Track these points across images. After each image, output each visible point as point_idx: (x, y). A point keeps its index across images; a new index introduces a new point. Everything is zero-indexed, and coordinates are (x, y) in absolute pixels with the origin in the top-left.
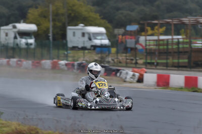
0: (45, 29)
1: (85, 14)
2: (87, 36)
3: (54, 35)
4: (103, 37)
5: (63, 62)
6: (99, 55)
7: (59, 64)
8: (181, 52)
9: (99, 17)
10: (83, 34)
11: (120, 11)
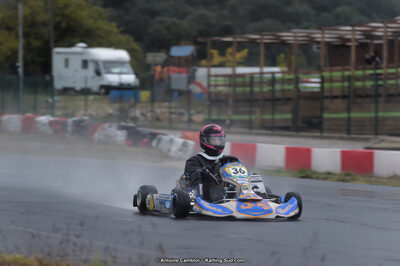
0: (9, 53)
1: (89, 22)
2: (91, 67)
3: (26, 64)
4: (125, 70)
5: (44, 119)
6: (117, 105)
7: (37, 123)
8: (279, 100)
9: (116, 30)
10: (85, 64)
11: (158, 19)
